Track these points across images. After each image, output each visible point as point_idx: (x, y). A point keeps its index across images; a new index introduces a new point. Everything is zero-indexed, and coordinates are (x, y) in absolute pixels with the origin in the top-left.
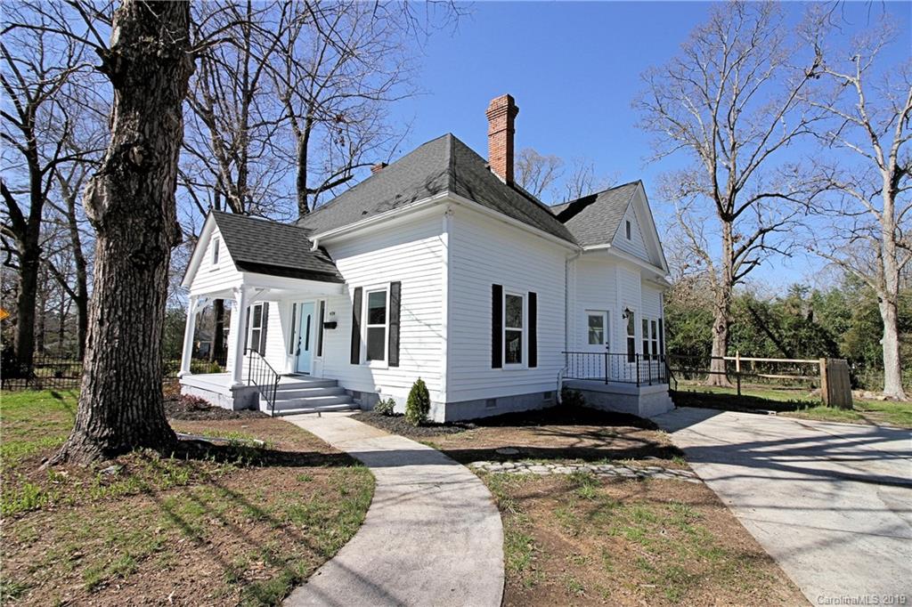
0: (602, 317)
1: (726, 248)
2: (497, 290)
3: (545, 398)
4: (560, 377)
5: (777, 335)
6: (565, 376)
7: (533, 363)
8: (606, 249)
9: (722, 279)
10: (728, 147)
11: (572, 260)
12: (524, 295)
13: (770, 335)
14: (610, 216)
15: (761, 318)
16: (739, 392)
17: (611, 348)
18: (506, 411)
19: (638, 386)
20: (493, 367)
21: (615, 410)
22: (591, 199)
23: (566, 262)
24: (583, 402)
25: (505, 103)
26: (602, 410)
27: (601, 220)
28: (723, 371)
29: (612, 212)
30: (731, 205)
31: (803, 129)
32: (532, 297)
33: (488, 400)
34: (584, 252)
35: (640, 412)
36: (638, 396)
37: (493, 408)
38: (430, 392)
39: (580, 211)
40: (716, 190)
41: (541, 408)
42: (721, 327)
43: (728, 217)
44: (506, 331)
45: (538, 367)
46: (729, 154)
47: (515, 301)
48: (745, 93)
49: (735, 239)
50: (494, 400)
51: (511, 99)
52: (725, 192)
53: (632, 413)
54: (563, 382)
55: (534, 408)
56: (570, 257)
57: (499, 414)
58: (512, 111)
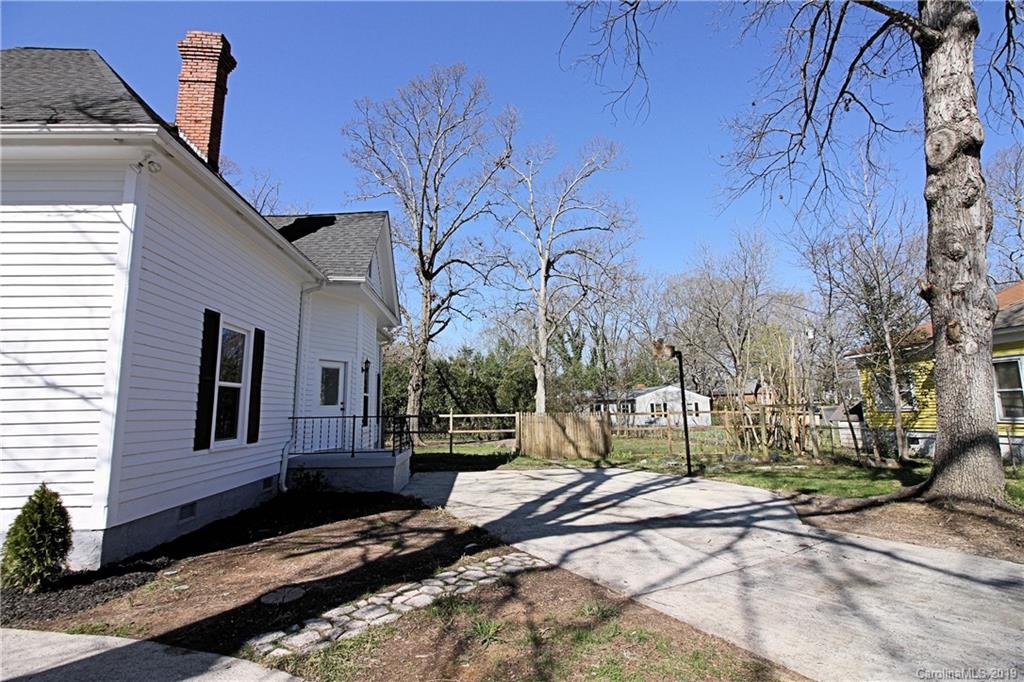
0: (337, 370)
1: (425, 305)
2: (212, 319)
3: (265, 487)
4: (286, 453)
5: (455, 392)
6: (292, 451)
7: (253, 437)
8: (359, 283)
9: (420, 336)
10: (433, 208)
11: (311, 290)
12: (249, 332)
13: (450, 392)
14: (357, 244)
15: (443, 376)
16: (451, 450)
17: (347, 410)
18: (211, 519)
19: (394, 455)
20: (196, 448)
21: (363, 490)
22: (328, 220)
23: (302, 293)
24: (326, 486)
25: (219, 46)
26: (346, 493)
27: (348, 247)
28: (417, 430)
29: (360, 240)
30: (431, 264)
31: (486, 209)
32: (260, 336)
33: (183, 507)
34: (329, 283)
35: (395, 487)
36: (393, 467)
37: (193, 518)
38: (70, 511)
39: (315, 231)
40: (421, 246)
41: (258, 504)
42: (417, 385)
43: (429, 276)
44: (220, 388)
45: (260, 442)
46: (432, 213)
47: (235, 339)
48: (449, 161)
49: (433, 297)
50: (193, 505)
51: (226, 46)
52: (427, 251)
53: (385, 490)
54: (289, 460)
55: (249, 507)
56: (308, 286)
57: (199, 528)
58: (226, 63)
